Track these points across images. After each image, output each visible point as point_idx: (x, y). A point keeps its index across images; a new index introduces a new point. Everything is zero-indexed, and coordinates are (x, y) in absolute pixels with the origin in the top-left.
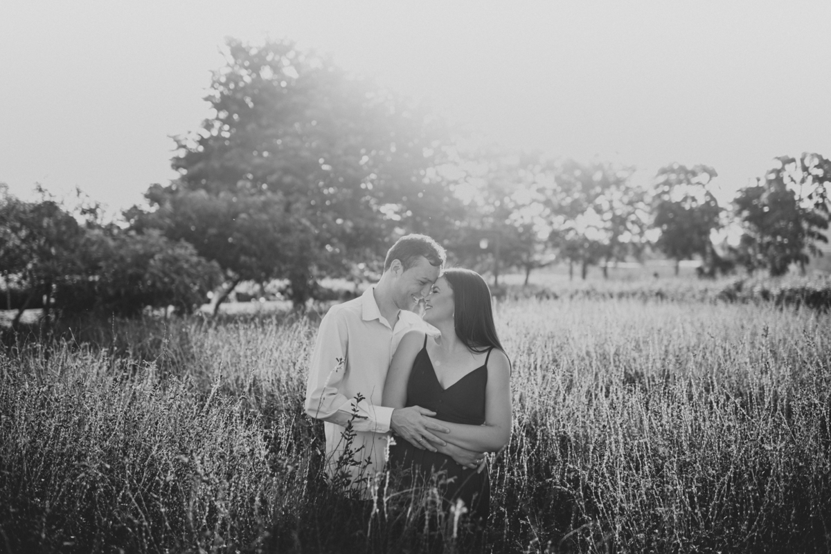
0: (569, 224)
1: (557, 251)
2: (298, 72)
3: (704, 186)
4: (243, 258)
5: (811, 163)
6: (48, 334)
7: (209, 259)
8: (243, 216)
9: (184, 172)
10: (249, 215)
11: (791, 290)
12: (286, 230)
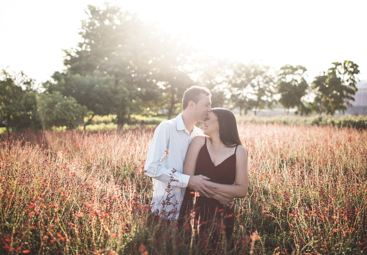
0: (239, 92)
1: (234, 103)
2: (121, 22)
3: (301, 75)
4: (97, 105)
5: (348, 65)
6: (10, 138)
7: (82, 105)
8: (97, 86)
9: (69, 66)
10: (100, 85)
11: (344, 121)
12: (115, 92)
